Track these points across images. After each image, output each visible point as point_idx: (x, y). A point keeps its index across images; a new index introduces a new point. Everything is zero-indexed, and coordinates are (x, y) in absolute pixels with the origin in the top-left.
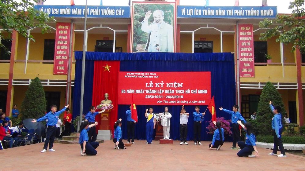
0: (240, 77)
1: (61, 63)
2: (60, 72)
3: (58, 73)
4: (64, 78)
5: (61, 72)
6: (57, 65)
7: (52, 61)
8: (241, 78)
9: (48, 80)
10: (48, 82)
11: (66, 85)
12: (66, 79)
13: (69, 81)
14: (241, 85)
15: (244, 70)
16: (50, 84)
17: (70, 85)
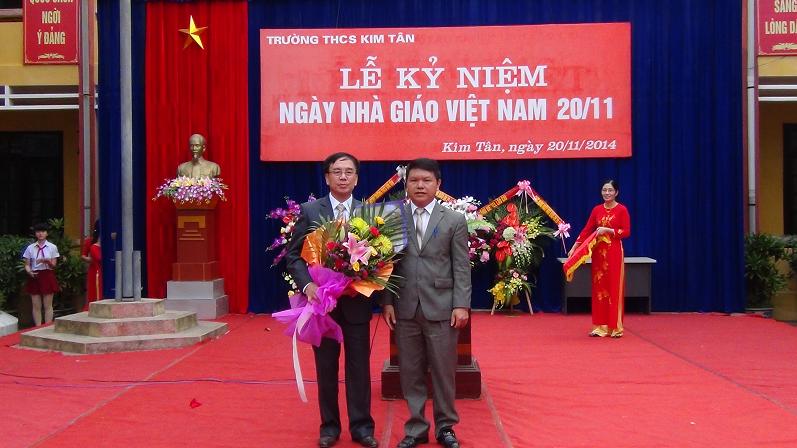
0: (757, 56)
1: (51, 17)
2: (47, 56)
3: (43, 57)
4: (67, 76)
5: (55, 56)
6: (34, 25)
7: (18, 12)
8: (761, 61)
9: (7, 89)
10: (8, 96)
11: (76, 107)
12: (75, 82)
13: (86, 89)
14: (761, 87)
15: (776, 28)
16: (15, 102)
17: (92, 106)
